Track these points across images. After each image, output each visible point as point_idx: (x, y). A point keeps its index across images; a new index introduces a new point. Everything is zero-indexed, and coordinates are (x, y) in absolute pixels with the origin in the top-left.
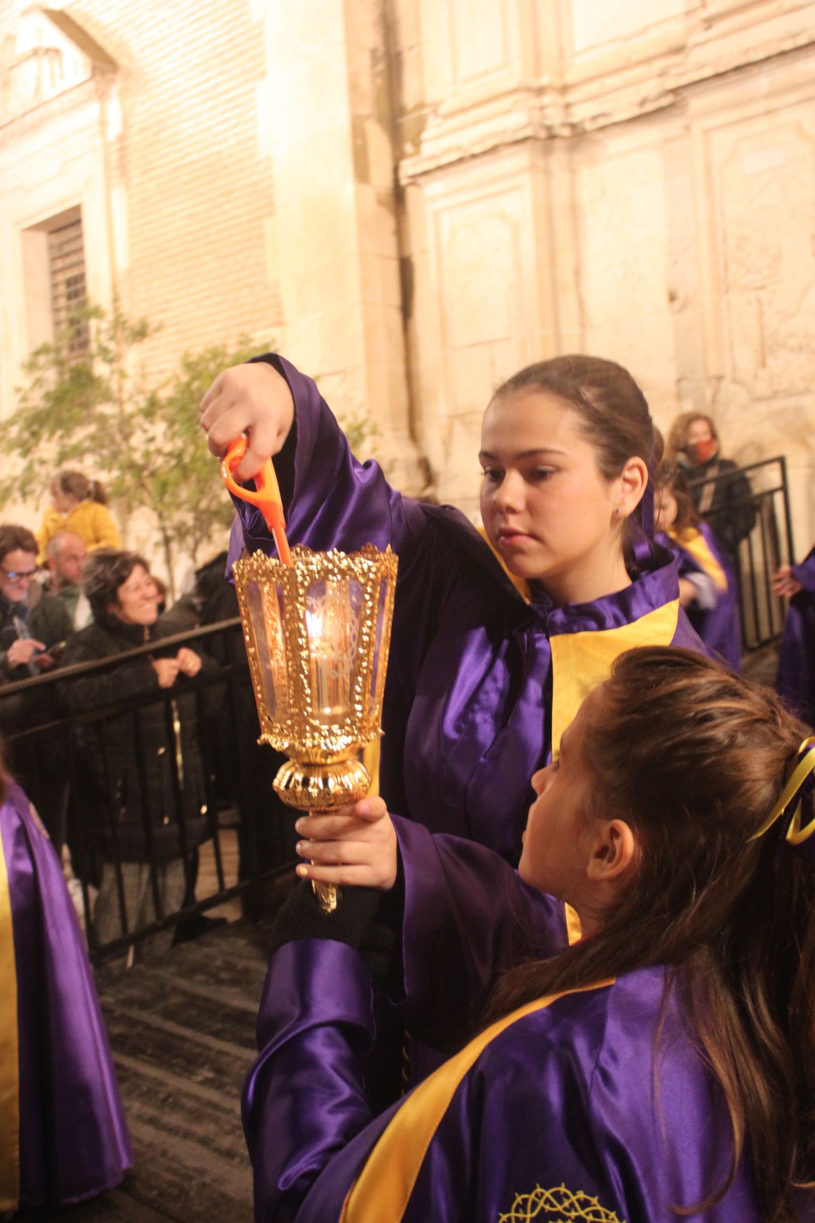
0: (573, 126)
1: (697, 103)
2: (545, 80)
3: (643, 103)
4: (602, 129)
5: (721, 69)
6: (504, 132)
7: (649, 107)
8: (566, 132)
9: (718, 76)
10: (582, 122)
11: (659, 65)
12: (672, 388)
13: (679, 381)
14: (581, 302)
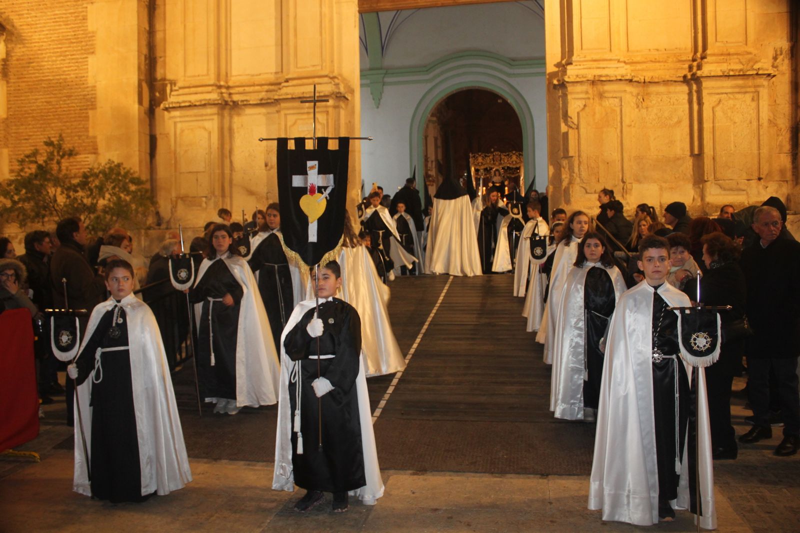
0: (234, 102)
1: (283, 105)
2: (222, 83)
3: (261, 100)
4: (245, 105)
5: (294, 97)
6: (210, 100)
7: (263, 102)
8: (231, 104)
9: (293, 98)
10: (238, 101)
11: (266, 88)
12: (265, 195)
13: (267, 193)
14: (231, 162)
